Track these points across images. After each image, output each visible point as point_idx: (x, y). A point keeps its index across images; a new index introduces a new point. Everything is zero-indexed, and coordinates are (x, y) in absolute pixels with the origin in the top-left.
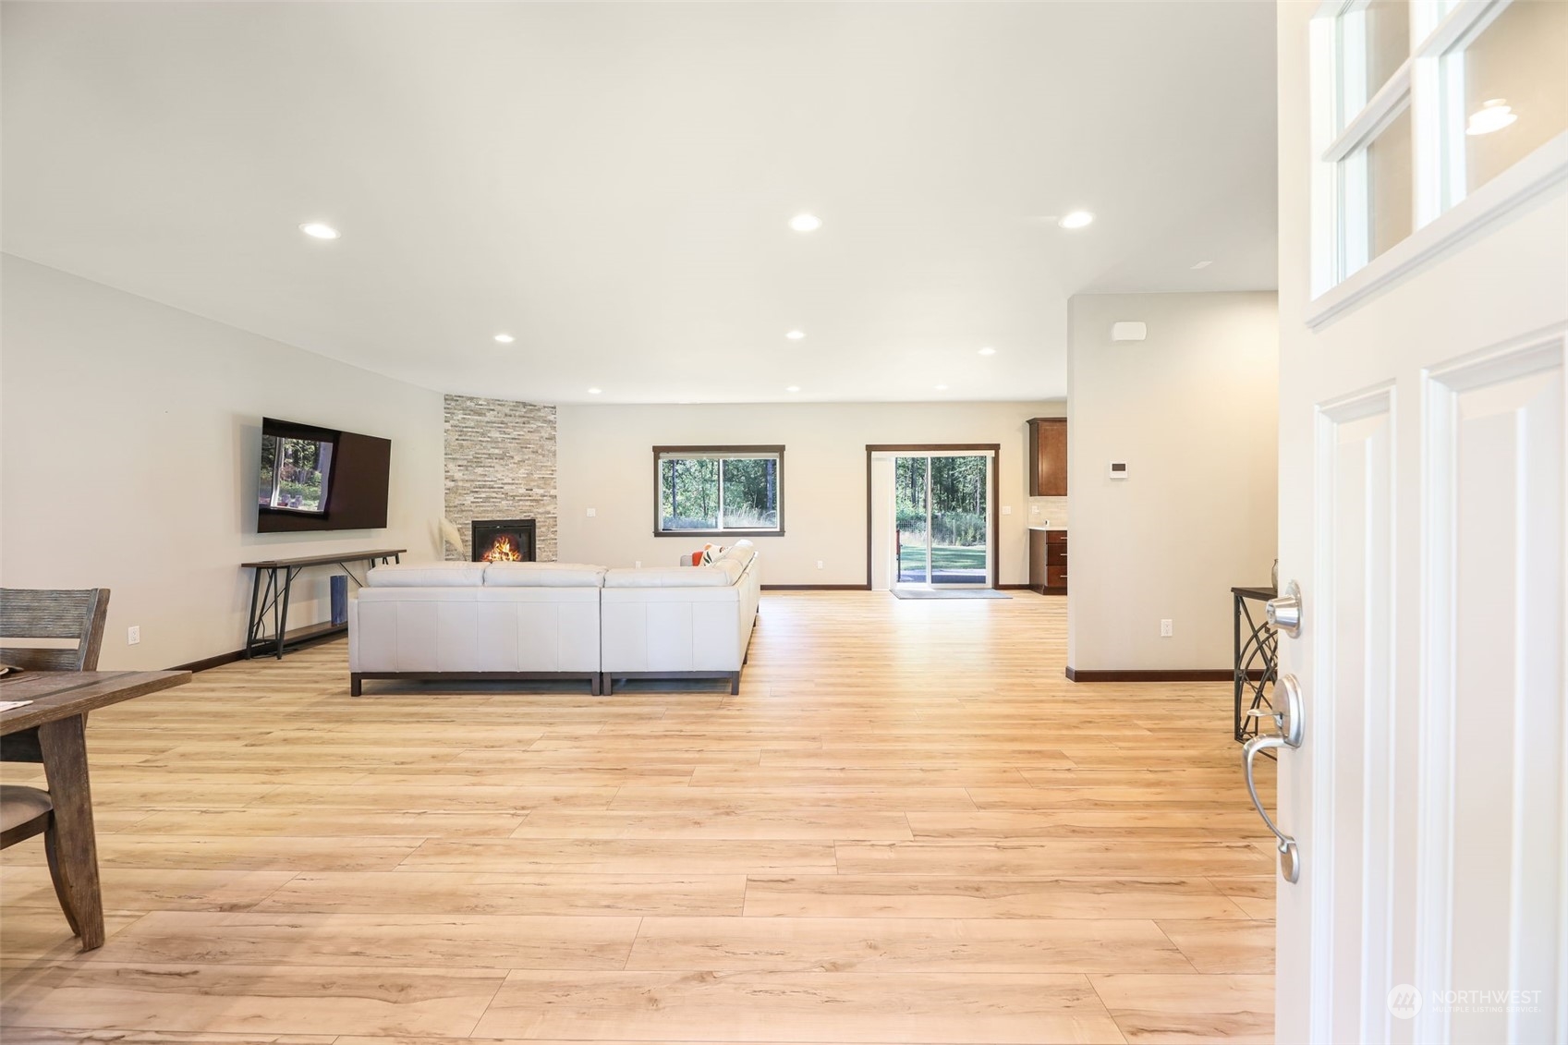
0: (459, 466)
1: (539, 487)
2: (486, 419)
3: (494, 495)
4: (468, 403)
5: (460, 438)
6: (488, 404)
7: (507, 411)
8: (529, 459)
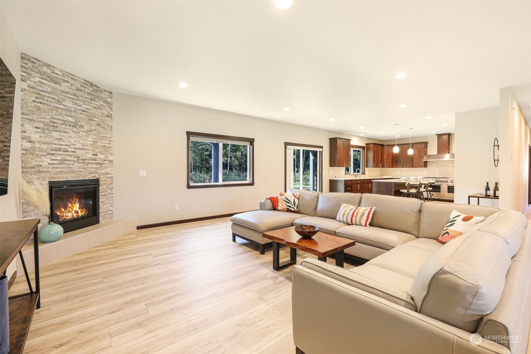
0: (36, 128)
1: (101, 153)
2: (62, 88)
3: (69, 158)
4: (45, 69)
5: (37, 100)
6: (63, 75)
7: (79, 86)
8: (94, 130)
